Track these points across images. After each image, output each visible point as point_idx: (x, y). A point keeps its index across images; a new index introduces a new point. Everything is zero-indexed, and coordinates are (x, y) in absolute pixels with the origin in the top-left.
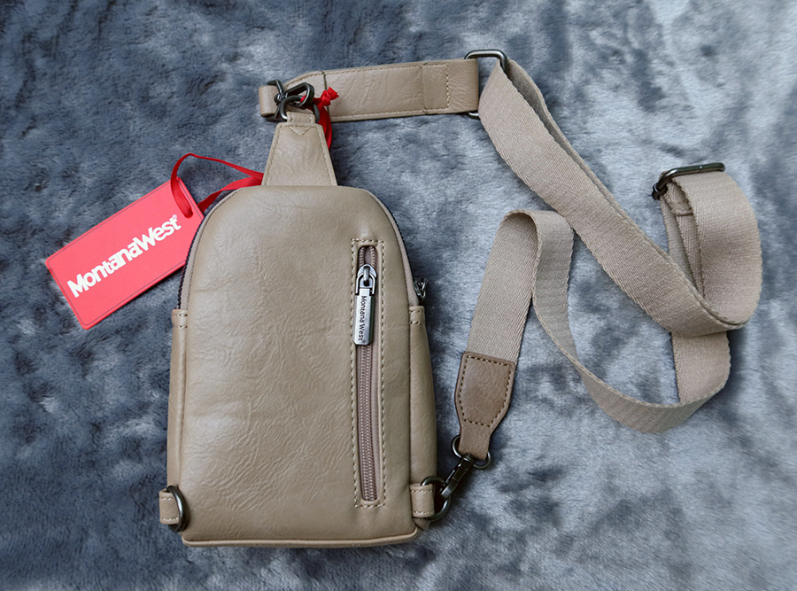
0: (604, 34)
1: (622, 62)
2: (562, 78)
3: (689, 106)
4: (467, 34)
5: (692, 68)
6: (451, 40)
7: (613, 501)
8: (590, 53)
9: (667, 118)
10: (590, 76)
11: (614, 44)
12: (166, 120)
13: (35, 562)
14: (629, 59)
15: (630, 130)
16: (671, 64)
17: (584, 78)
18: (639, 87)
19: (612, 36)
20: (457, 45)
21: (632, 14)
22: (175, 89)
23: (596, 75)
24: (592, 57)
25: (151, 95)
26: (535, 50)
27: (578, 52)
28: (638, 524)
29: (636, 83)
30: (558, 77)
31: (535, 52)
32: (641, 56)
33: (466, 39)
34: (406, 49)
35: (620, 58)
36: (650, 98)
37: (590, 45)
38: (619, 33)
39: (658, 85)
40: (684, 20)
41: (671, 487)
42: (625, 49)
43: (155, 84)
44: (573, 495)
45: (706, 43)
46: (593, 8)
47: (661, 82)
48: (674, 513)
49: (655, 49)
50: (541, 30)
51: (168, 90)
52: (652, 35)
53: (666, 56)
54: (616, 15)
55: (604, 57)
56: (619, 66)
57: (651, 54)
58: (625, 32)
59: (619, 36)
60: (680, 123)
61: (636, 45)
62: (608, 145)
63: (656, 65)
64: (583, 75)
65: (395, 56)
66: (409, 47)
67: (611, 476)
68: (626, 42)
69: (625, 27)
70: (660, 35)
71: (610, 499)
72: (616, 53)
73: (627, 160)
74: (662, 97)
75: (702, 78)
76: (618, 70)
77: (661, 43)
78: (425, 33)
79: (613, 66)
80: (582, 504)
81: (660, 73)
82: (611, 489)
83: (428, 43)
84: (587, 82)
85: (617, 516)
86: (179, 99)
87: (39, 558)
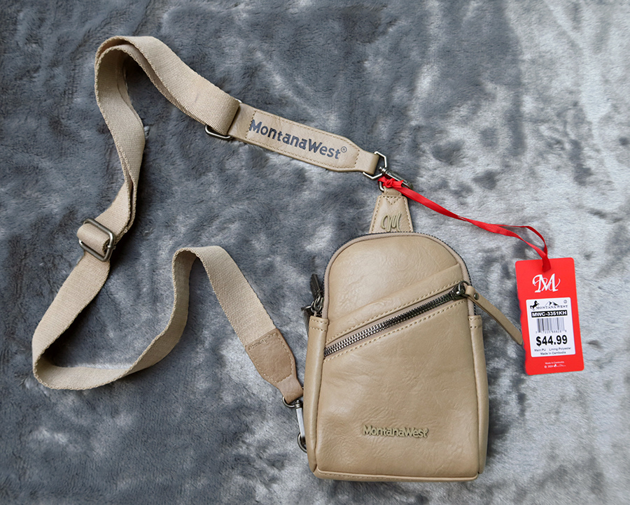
0: (550, 128)
1: (563, 149)
2: (520, 161)
3: (610, 182)
4: (452, 127)
5: (612, 153)
6: (441, 132)
7: (554, 466)
8: (540, 142)
9: (594, 190)
10: (540, 159)
11: (557, 136)
12: (238, 186)
13: (150, 500)
14: (568, 146)
15: (568, 199)
16: (598, 151)
17: (535, 160)
18: (575, 167)
19: (557, 130)
20: (445, 135)
21: (570, 114)
22: (243, 163)
23: (543, 158)
24: (541, 145)
25: (227, 168)
26: (500, 139)
27: (531, 141)
28: (572, 482)
29: (572, 165)
30: (516, 160)
31: (500, 141)
32: (576, 145)
33: (451, 131)
34: (408, 137)
35: (561, 146)
36: (582, 175)
37: (540, 136)
38: (560, 128)
39: (588, 166)
40: (607, 119)
41: (596, 457)
42: (565, 139)
43: (230, 160)
44: (527, 461)
45: (623, 135)
46: (542, 109)
47: (590, 164)
48: (596, 476)
49: (586, 140)
50: (505, 125)
51: (239, 164)
52: (584, 129)
53: (594, 145)
54: (559, 115)
55: (550, 146)
56: (561, 152)
57: (583, 143)
58: (565, 127)
59: (560, 130)
60: (603, 194)
61: (573, 137)
62: (552, 209)
63: (587, 151)
64: (534, 158)
65: (400, 143)
66: (410, 136)
67: (553, 448)
68: (566, 134)
69: (565, 123)
70: (590, 130)
71: (552, 464)
72: (559, 142)
73: (565, 220)
74: (591, 174)
75: (620, 161)
76: (560, 155)
77: (591, 136)
78: (423, 127)
79: (555, 152)
80: (533, 468)
81: (590, 157)
82: (553, 457)
83: (425, 133)
84: (537, 164)
85: (557, 476)
86: (247, 171)
87: (153, 497)
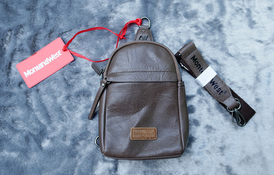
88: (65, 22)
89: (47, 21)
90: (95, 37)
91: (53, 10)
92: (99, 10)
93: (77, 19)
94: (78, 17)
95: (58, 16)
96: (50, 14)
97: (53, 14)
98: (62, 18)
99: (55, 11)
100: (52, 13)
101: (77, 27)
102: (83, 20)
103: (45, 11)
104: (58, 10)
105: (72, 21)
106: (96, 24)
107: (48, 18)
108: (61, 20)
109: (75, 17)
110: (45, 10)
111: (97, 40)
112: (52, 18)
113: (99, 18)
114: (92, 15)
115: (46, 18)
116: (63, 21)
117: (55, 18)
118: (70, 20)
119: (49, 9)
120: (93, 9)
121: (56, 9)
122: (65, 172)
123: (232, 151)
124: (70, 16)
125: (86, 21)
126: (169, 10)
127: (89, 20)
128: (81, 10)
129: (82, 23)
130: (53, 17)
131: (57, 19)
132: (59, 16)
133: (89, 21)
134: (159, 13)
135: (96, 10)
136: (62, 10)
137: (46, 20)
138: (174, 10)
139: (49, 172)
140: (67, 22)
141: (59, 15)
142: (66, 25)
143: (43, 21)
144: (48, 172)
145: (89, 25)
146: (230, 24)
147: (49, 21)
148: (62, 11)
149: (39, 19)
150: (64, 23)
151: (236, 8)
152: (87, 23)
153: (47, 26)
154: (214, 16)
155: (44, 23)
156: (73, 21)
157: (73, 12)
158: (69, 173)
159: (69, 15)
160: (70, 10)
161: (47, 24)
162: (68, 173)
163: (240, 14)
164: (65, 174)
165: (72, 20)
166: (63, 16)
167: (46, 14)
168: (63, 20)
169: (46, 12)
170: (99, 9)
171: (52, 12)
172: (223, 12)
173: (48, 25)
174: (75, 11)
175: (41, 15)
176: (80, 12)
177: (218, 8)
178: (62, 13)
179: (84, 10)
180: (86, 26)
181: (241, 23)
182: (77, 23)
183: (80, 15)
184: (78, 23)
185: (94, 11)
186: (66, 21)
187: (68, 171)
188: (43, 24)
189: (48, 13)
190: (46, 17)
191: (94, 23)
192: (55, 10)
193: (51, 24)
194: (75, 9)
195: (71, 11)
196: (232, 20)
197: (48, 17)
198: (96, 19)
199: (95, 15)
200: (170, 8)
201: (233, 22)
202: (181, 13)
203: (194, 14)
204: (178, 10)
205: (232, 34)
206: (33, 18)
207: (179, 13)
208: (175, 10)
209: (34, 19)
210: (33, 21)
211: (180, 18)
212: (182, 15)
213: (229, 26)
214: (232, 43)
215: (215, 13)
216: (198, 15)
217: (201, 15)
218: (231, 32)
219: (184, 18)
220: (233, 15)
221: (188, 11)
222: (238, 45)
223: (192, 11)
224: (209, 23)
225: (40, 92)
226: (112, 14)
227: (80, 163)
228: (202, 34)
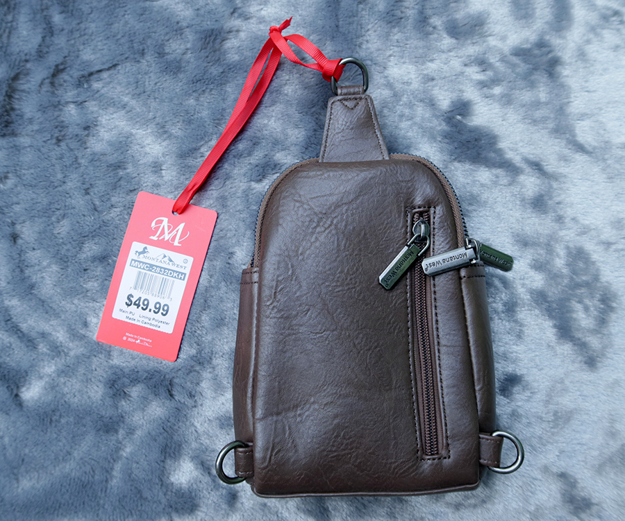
88: (99, 43)
89: (47, 38)
90: (185, 87)
91: (65, 7)
92: (198, 9)
93: (135, 33)
94: (137, 27)
95: (79, 24)
96: (57, 19)
97: (65, 18)
98: (91, 31)
99: (72, 11)
100: (64, 15)
101: (132, 56)
102: (150, 37)
103: (42, 10)
104: (80, 7)
105: (117, 40)
106: (187, 49)
107: (50, 31)
108: (86, 37)
109: (127, 29)
110: (43, 7)
111: (190, 95)
112: (63, 30)
113: (196, 32)
114: (178, 23)
115: (45, 29)
116: (92, 40)
117: (72, 32)
118: (114, 36)
119: (53, 4)
120: (180, 6)
121: (73, 6)
122: (86, 473)
123: (578, 432)
124: (113, 26)
125: (160, 41)
126: (402, 12)
127: (167, 38)
128: (145, 9)
129: (148, 47)
130: (65, 27)
131: (77, 35)
132: (82, 26)
133: (168, 40)
134: (372, 20)
135: (190, 9)
136: (91, 8)
137: (45, 37)
138: (416, 11)
139: (41, 471)
140: (105, 42)
141: (81, 22)
142: (100, 50)
143: (37, 40)
144: (37, 472)
145: (168, 54)
146: (582, 55)
147: (53, 38)
148: (90, 10)
149: (25, 33)
150: (96, 46)
151: (603, 11)
152: (162, 46)
153: (47, 52)
154: (535, 31)
155: (40, 46)
156: (123, 41)
157: (122, 13)
158: (96, 477)
159: (112, 24)
160: (114, 9)
161: (48, 47)
162: (93, 477)
163: (613, 27)
164: (83, 479)
165: (119, 36)
166: (93, 25)
167: (45, 18)
168: (93, 37)
169: (45, 13)
170: (197, 7)
171: (61, 13)
172: (562, 20)
173: (51, 49)
174: (128, 12)
175: (31, 21)
176: (142, 15)
177: (548, 10)
178: (91, 16)
179: (155, 9)
180: (159, 54)
181: (615, 53)
182: (133, 47)
183: (141, 24)
184: (135, 45)
185: (182, 13)
186: (101, 41)
187: (93, 471)
188: (37, 47)
189: (51, 17)
190: (45, 26)
191: (182, 47)
192: (71, 8)
193: (59, 47)
194: (129, 6)
195: (117, 11)
196: (590, 46)
197: (51, 27)
198: (190, 36)
199: (184, 24)
200: (406, 8)
201: (593, 50)
202: (437, 21)
203: (475, 26)
204: (429, 12)
205: (587, 85)
206: (7, 30)
207: (432, 21)
208: (421, 12)
209: (10, 33)
210: (9, 37)
211: (435, 36)
212: (440, 28)
213: (579, 62)
214: (588, 111)
215: (540, 24)
216: (489, 28)
217: (497, 29)
218: (586, 81)
219: (445, 36)
220: (592, 29)
221: (459, 15)
222: (604, 120)
223: (469, 17)
224: (520, 52)
225: (20, 241)
226: (236, 23)
227: (128, 450)
228: (498, 85)
